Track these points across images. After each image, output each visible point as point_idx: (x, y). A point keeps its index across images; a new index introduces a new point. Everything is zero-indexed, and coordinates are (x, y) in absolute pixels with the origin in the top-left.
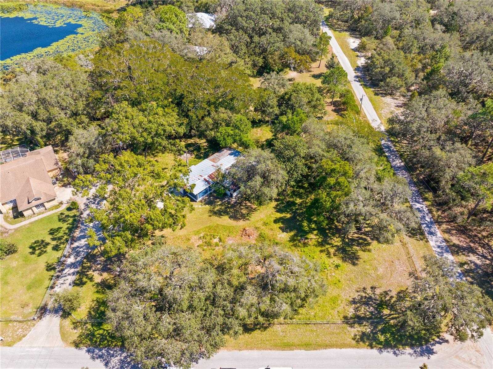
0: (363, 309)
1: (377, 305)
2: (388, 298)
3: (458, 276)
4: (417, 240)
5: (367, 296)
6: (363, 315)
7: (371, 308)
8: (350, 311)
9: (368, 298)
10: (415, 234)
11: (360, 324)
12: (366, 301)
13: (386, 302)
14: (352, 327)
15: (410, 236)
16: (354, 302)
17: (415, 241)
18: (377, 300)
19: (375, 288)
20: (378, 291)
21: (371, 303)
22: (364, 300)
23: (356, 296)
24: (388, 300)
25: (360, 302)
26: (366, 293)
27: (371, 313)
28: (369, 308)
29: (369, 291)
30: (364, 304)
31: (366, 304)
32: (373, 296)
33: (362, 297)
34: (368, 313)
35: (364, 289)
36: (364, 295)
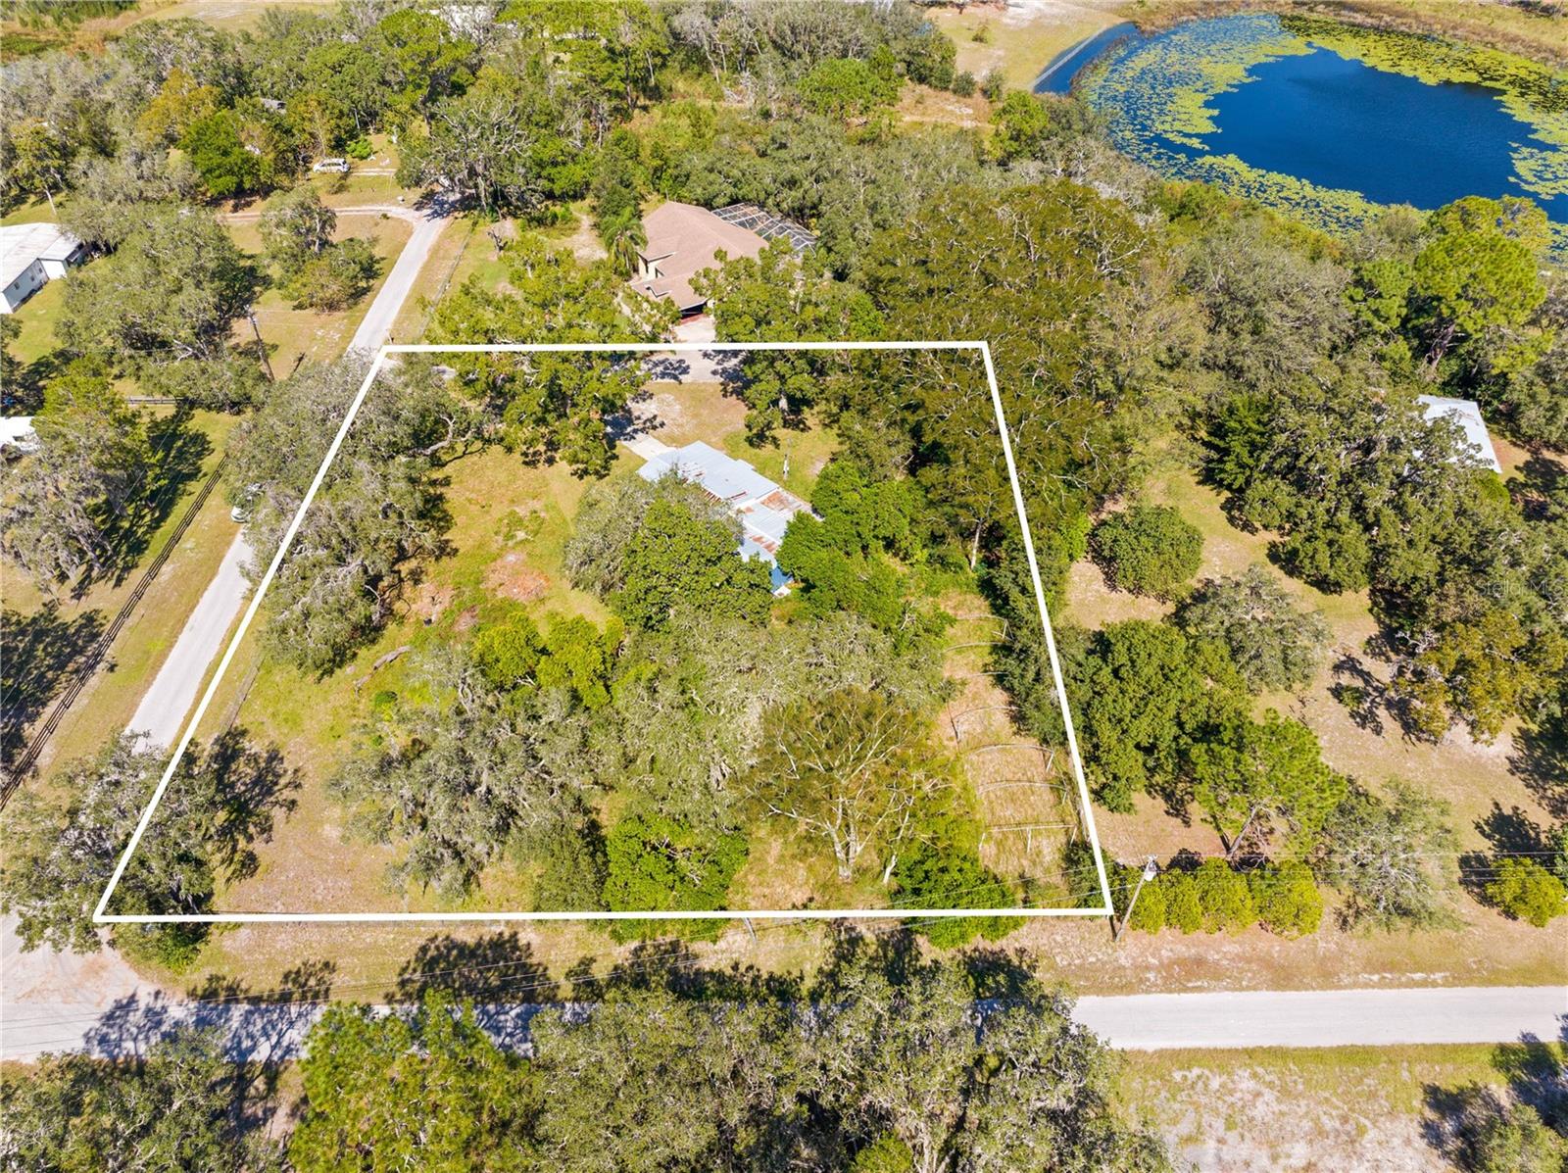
0: (249, 771)
1: (246, 801)
2: (252, 829)
3: (239, 1043)
4: (404, 970)
5: (276, 788)
6: (234, 767)
7: (243, 788)
8: (254, 746)
9: (270, 789)
10: (432, 970)
11: (215, 758)
12: (265, 784)
13: (244, 822)
14: (216, 741)
15: (424, 949)
16: (274, 756)
17: (403, 960)
18: (256, 806)
19: (290, 810)
20: (278, 814)
21: (257, 790)
22: (270, 778)
23: (289, 765)
24: (246, 830)
25: (269, 769)
26: (286, 786)
27: (232, 785)
28: (244, 784)
29: (288, 794)
30: (260, 776)
31: (258, 780)
32: (272, 799)
33: (280, 776)
34: (233, 778)
35: (298, 786)
36: (283, 781)
